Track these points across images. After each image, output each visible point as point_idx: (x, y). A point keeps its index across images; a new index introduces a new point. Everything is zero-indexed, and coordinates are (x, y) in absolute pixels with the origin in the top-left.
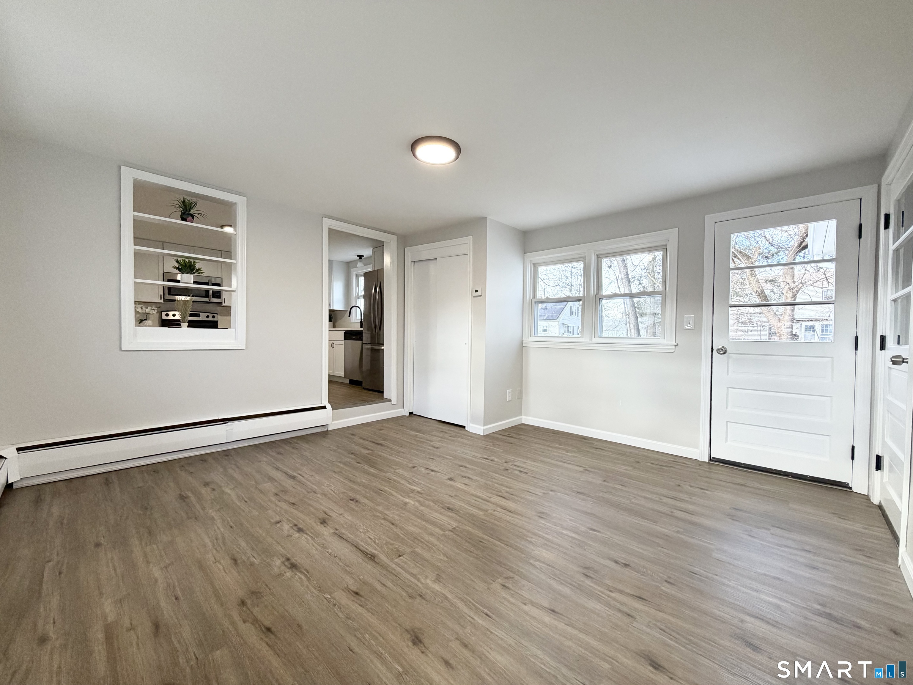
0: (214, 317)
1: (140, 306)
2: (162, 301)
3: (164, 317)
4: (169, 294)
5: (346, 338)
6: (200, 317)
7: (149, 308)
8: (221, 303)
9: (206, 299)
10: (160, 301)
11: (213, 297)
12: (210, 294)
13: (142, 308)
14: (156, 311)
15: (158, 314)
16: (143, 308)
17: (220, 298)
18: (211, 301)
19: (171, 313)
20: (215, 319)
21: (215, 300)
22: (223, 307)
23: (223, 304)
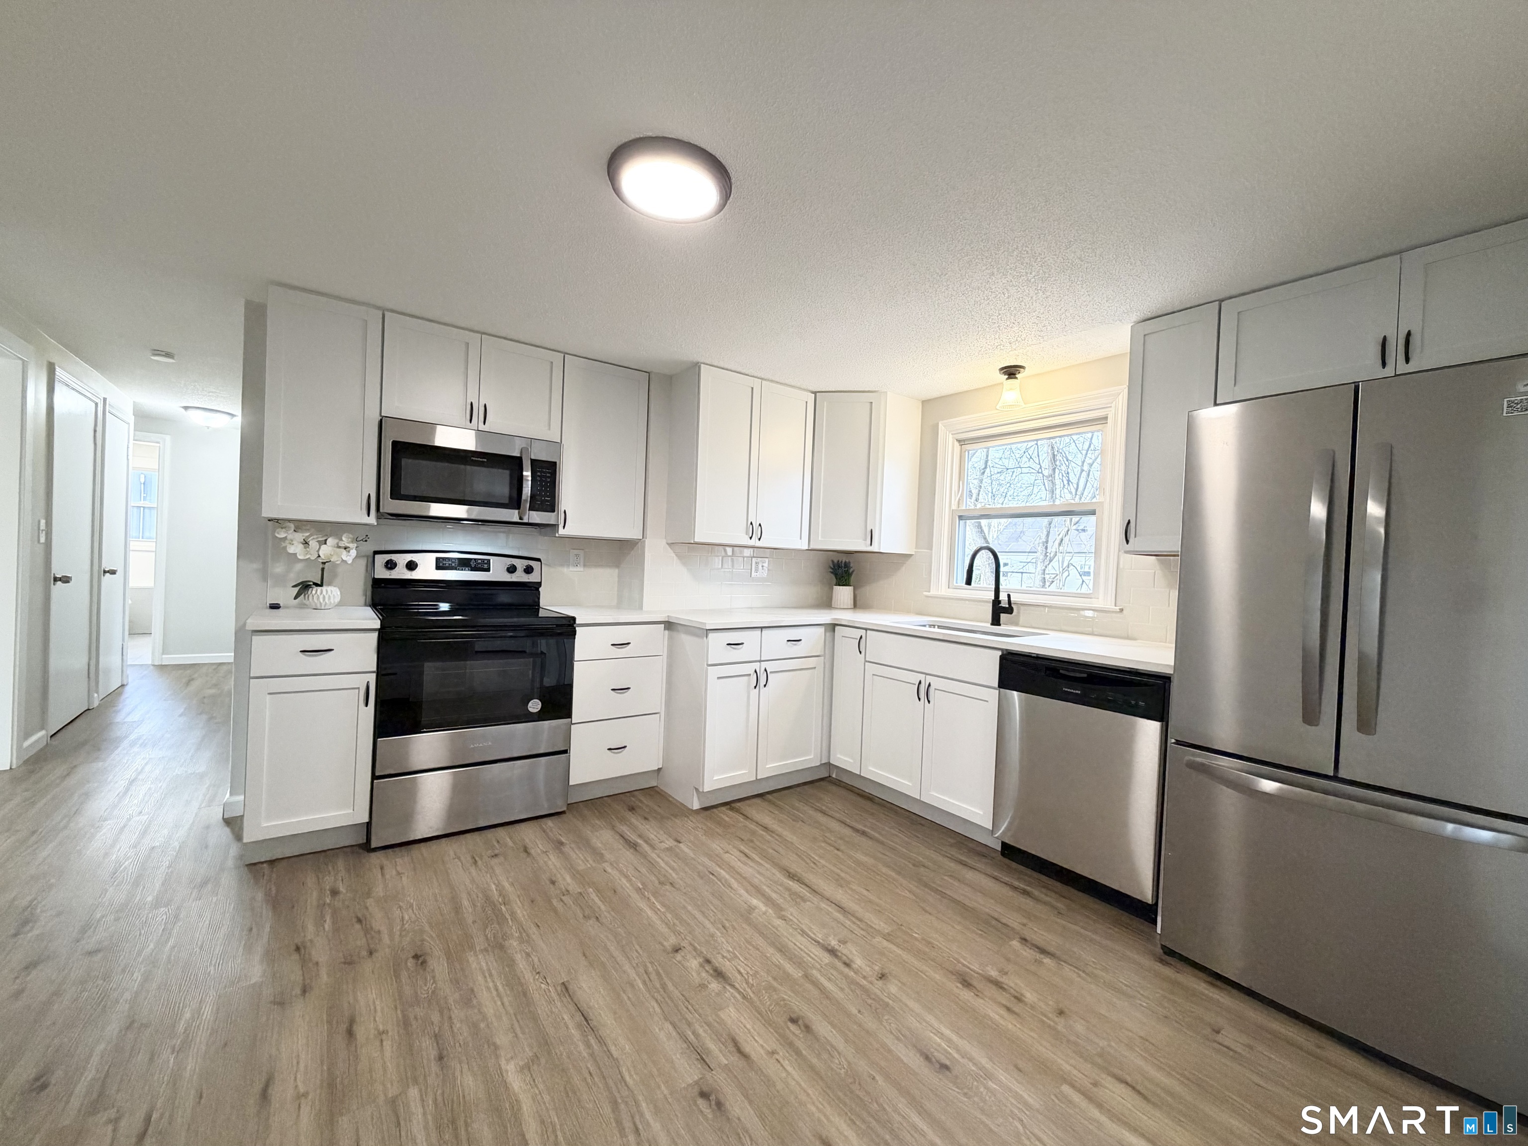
0: (529, 570)
1: (300, 536)
2: (372, 520)
3: (382, 573)
4: (396, 494)
5: (1006, 682)
6: (488, 570)
7: (331, 541)
8: (554, 527)
9: (513, 515)
10: (366, 520)
11: (532, 508)
12: (524, 497)
13: (306, 543)
14: (353, 553)
15: (363, 563)
16: (313, 544)
17: (553, 511)
18: (525, 520)
19: (402, 560)
20: (533, 578)
21: (536, 517)
22: (561, 537)
23: (561, 531)
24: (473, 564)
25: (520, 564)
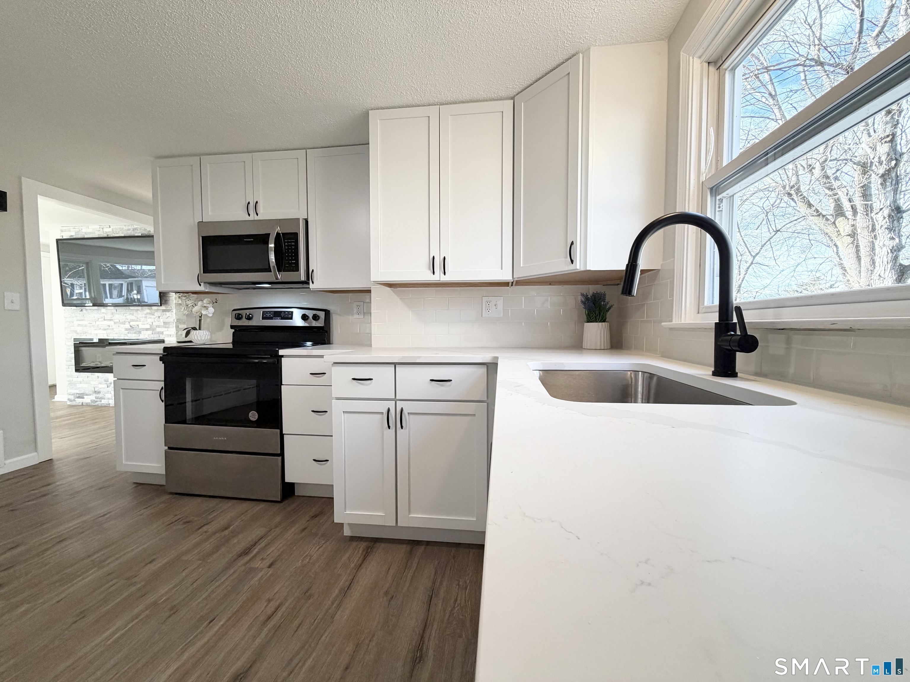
4: (206, 270)
6: (290, 319)
14: (211, 310)
17: (298, 270)
20: (319, 324)
24: (282, 315)
25: (310, 314)
